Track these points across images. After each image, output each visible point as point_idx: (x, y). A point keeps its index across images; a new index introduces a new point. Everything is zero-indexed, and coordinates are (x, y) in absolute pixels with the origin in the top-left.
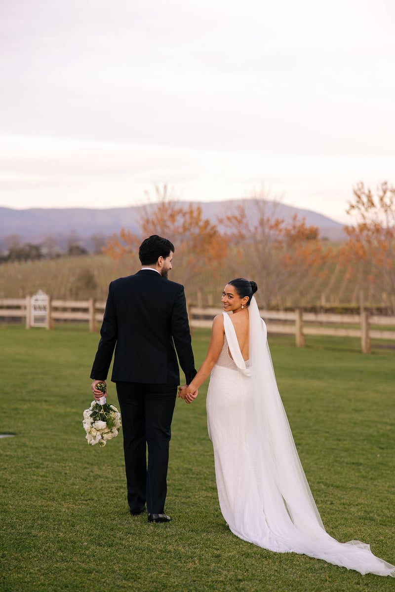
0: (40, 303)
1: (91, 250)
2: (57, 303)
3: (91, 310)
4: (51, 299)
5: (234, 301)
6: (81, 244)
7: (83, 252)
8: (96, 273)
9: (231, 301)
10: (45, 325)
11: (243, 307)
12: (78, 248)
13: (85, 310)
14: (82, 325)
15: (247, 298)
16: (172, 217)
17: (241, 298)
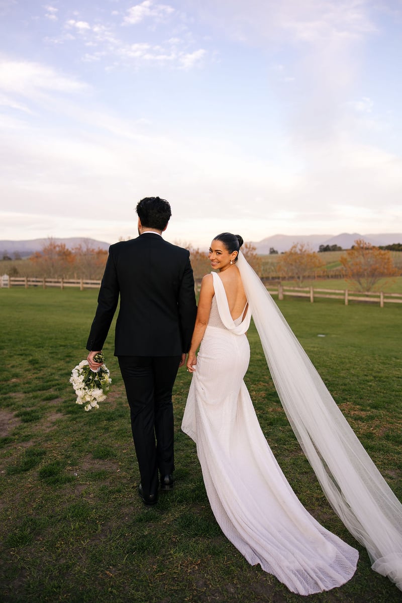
0: (5, 279)
1: (13, 258)
2: (12, 279)
3: (26, 281)
4: (10, 277)
5: (223, 257)
6: (8, 255)
7: (10, 259)
8: (17, 267)
9: (220, 257)
10: (8, 287)
11: (231, 263)
12: (7, 257)
13: (23, 281)
14: (23, 287)
15: (235, 252)
16: (55, 248)
17: (230, 253)
